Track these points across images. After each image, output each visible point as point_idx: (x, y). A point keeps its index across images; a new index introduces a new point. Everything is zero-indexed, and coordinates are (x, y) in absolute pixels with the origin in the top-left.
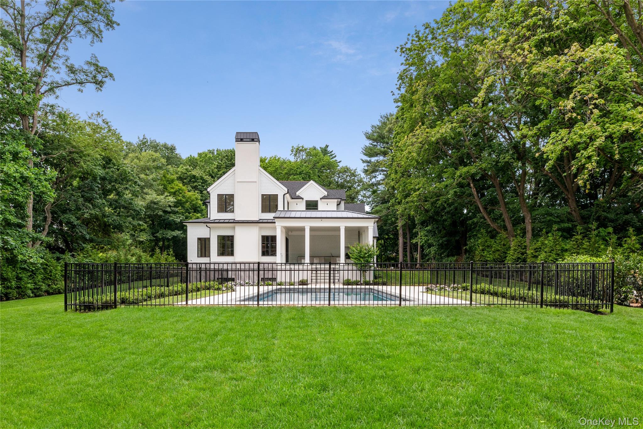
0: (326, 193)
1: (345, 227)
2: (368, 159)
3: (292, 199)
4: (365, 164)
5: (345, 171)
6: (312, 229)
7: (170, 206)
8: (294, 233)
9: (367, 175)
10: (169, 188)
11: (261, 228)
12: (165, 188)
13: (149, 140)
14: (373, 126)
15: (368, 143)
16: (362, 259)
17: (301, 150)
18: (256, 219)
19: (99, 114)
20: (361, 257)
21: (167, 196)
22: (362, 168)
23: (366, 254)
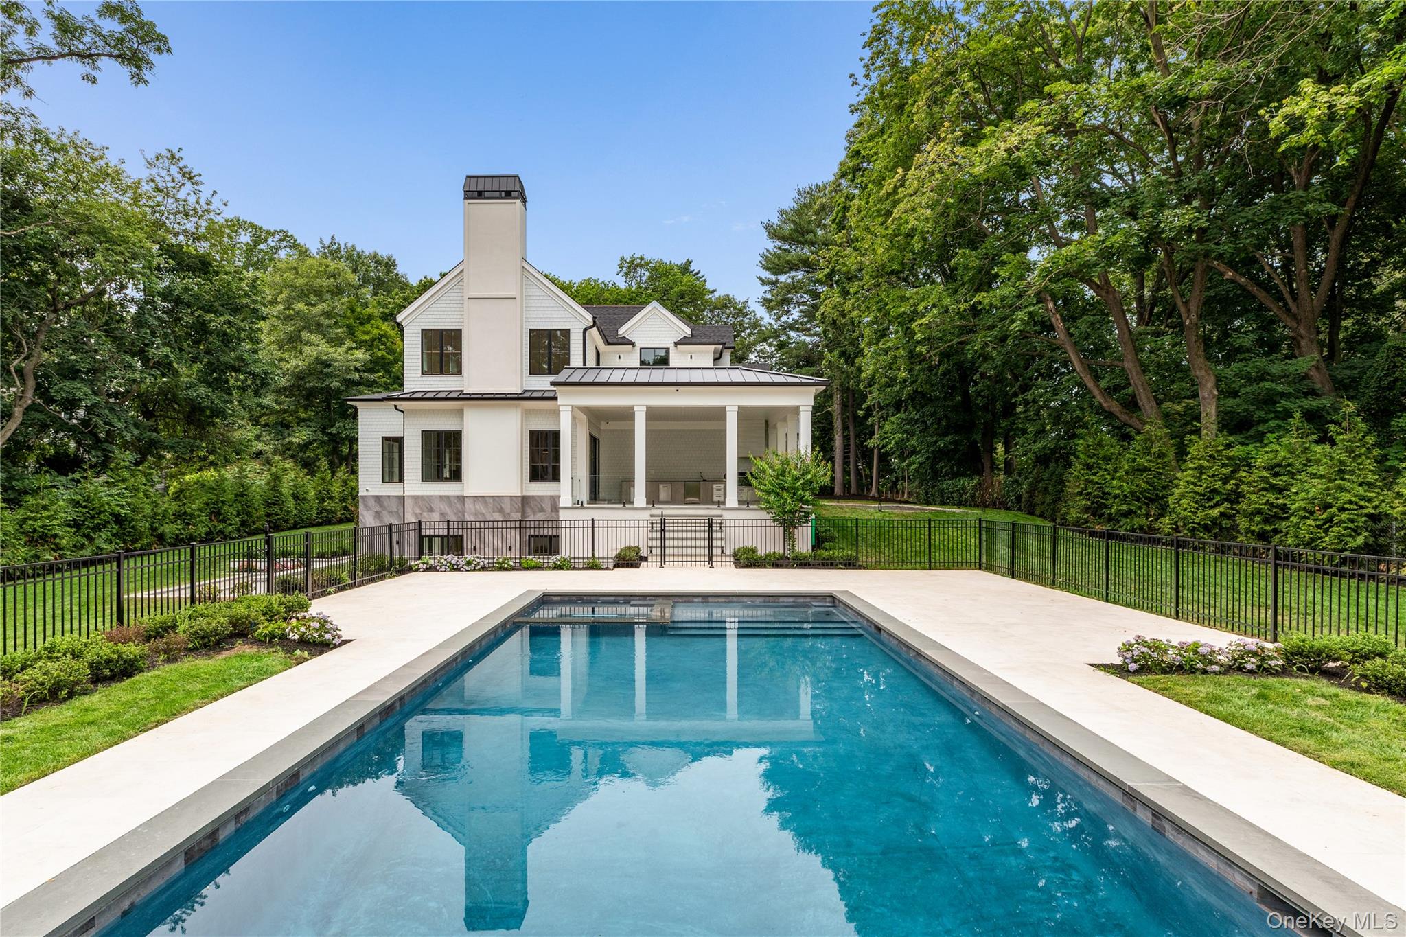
0: (688, 331)
1: (740, 408)
2: (774, 278)
3: (609, 344)
4: (767, 288)
5: (725, 306)
6: (654, 415)
7: (357, 370)
8: (613, 425)
9: (770, 309)
10: (358, 334)
11: (527, 413)
12: (351, 331)
13: (343, 247)
14: (782, 212)
15: (772, 245)
16: (785, 495)
17: (638, 265)
18: (515, 389)
19: (173, 157)
20: (783, 489)
21: (352, 349)
22: (761, 295)
23: (797, 479)
